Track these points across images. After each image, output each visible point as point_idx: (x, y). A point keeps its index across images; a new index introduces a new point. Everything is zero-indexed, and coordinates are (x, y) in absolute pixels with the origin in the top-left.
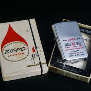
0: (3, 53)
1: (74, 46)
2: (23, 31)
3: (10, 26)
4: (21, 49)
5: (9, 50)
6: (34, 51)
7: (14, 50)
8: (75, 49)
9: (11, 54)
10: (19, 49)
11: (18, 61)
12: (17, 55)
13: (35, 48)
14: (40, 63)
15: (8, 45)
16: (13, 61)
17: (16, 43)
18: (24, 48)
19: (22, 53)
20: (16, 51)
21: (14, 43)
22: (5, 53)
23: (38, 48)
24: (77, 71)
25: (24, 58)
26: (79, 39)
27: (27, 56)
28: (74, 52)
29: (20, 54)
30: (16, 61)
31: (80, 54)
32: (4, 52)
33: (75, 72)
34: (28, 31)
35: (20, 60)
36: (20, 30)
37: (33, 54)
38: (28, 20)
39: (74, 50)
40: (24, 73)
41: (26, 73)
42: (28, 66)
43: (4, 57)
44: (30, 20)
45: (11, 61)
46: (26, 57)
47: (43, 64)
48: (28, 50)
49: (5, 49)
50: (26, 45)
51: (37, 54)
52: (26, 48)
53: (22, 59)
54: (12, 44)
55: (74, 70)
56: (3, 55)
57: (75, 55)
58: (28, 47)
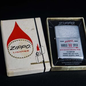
0: (8, 49)
1: (70, 47)
2: (29, 29)
3: (16, 23)
4: (26, 46)
5: (15, 47)
6: (38, 49)
7: (19, 47)
8: (71, 50)
9: (16, 50)
10: (24, 46)
11: (22, 58)
12: (22, 52)
13: (39, 46)
14: (44, 61)
15: (13, 42)
16: (18, 58)
17: (21, 40)
18: (29, 46)
19: (27, 51)
20: (21, 48)
21: (19, 40)
22: (11, 50)
23: (42, 46)
24: (78, 63)
25: (29, 56)
26: (77, 41)
27: (32, 53)
28: (69, 53)
29: (25, 51)
30: (20, 58)
31: (75, 55)
32: (10, 48)
33: (77, 64)
34: (33, 29)
35: (25, 57)
36: (26, 28)
37: (37, 52)
38: (33, 19)
39: (69, 51)
40: (27, 70)
41: (29, 70)
42: (32, 64)
43: (9, 53)
44: (36, 19)
45: (16, 57)
46: (30, 55)
47: (47, 62)
48: (33, 48)
49: (11, 46)
50: (31, 43)
51: (41, 52)
52: (31, 46)
53: (27, 57)
54: (17, 41)
55: (76, 63)
56: (9, 51)
57: (70, 55)
58: (32, 45)
